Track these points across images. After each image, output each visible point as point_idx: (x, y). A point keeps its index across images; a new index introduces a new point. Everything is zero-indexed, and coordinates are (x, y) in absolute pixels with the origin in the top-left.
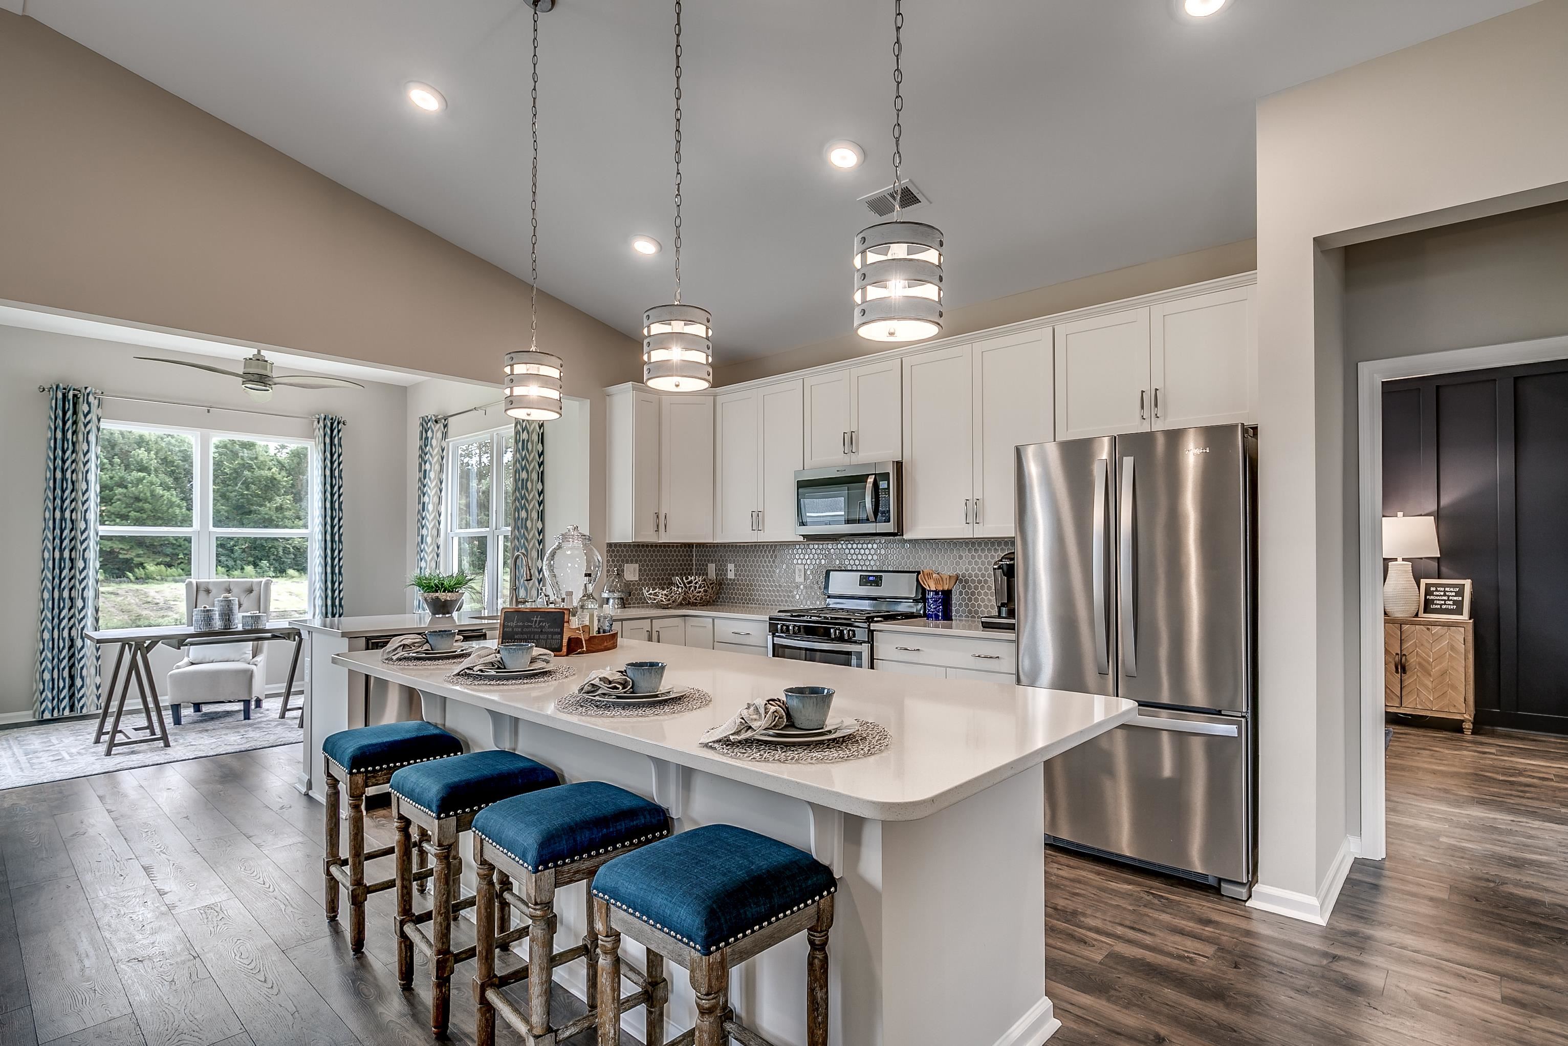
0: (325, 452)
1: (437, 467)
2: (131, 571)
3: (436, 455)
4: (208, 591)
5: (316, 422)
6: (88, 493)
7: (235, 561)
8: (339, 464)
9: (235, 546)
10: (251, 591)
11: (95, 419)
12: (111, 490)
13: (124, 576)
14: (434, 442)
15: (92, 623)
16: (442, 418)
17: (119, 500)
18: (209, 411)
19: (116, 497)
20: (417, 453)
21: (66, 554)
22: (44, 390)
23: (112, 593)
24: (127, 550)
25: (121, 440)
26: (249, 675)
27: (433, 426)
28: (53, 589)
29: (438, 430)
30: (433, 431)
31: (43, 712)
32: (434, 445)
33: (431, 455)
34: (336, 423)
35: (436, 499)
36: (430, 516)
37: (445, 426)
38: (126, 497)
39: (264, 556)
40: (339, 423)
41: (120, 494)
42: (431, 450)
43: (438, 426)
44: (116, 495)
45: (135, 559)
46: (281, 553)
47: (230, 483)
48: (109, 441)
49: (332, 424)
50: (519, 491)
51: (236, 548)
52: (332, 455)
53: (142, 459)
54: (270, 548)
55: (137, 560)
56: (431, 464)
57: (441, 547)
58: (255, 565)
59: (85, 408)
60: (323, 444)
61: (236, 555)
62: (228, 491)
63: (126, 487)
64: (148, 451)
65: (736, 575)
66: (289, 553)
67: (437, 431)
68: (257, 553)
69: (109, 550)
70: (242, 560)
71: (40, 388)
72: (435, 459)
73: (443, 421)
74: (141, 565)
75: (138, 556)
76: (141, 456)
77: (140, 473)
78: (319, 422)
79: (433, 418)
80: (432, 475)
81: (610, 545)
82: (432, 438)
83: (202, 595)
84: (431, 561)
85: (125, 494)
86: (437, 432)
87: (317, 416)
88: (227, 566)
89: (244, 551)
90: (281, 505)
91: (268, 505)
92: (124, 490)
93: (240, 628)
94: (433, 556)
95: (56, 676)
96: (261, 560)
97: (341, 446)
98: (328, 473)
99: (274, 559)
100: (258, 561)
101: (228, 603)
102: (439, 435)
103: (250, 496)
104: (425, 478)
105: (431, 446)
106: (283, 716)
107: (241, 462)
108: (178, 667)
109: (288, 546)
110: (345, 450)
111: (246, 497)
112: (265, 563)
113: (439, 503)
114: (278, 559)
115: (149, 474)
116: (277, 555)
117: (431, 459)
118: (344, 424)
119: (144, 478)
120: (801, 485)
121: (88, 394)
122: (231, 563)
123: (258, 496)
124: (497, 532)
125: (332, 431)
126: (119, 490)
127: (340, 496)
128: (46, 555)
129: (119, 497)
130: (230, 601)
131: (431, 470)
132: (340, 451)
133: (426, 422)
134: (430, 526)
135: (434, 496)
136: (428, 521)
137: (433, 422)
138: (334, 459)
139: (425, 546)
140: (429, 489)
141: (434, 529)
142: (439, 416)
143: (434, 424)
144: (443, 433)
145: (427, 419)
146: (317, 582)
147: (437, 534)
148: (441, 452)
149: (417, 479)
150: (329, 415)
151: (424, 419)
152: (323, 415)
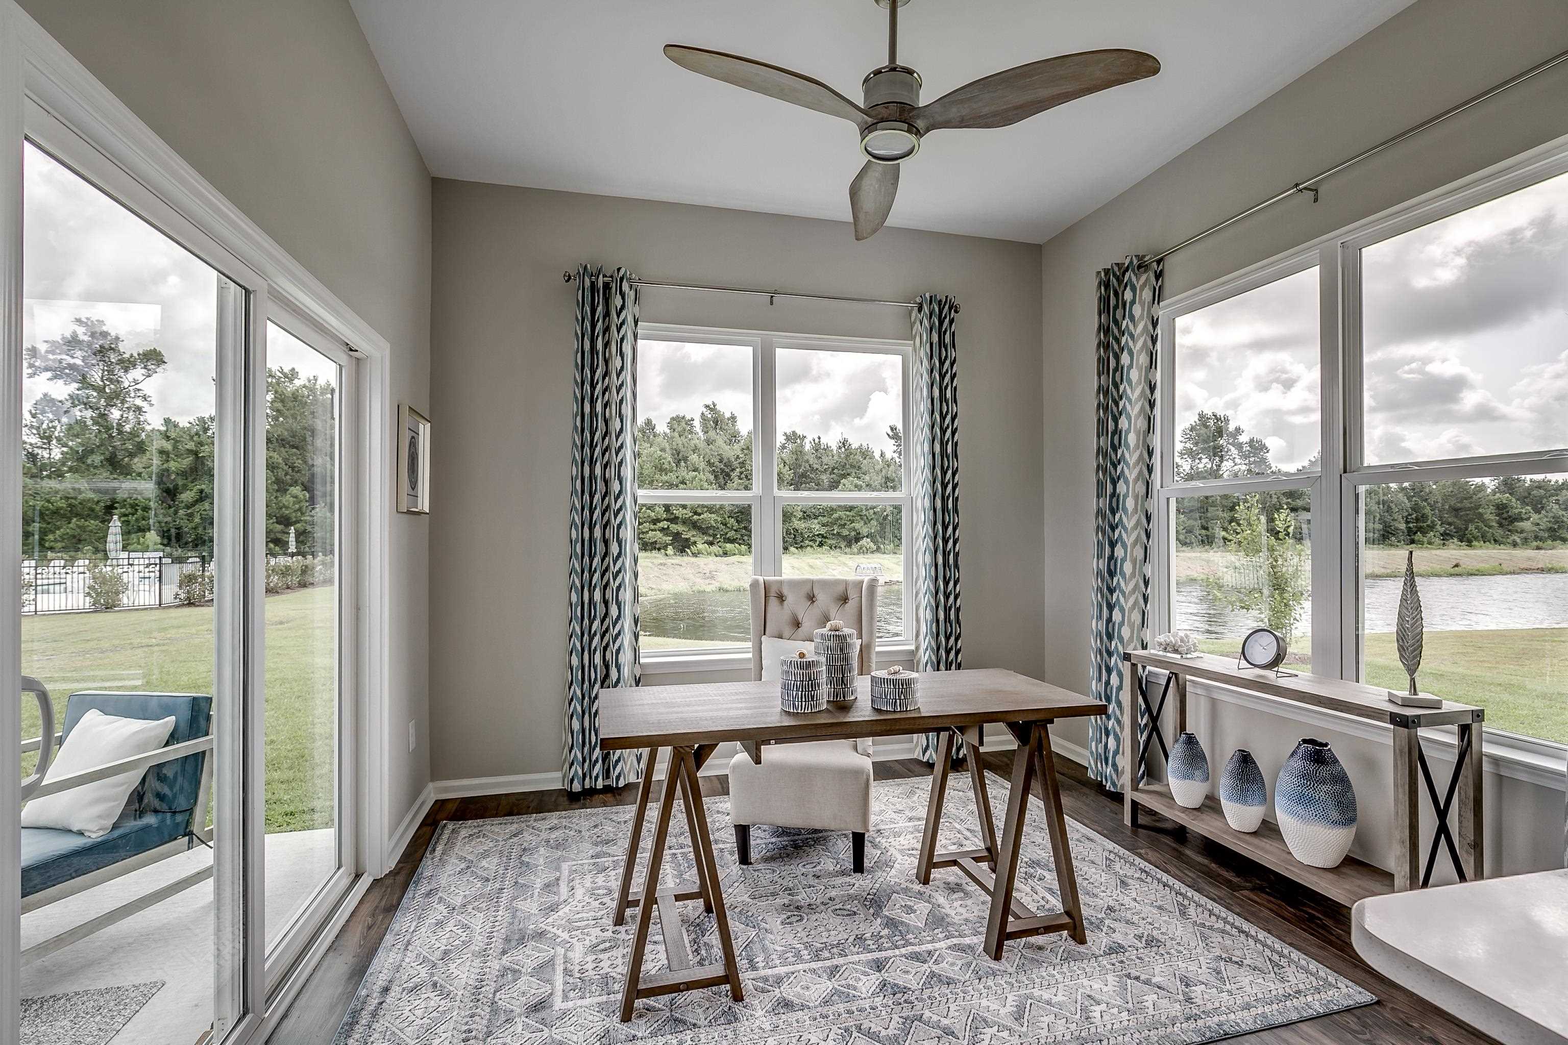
0: (931, 358)
1: (1143, 359)
3: (1142, 334)
4: (781, 598)
5: (915, 311)
6: (623, 435)
8: (952, 379)
10: (844, 599)
11: (630, 319)
14: (1137, 310)
15: (630, 642)
16: (1152, 261)
18: (773, 298)
20: (1094, 339)
21: (598, 532)
22: (570, 278)
27: (1134, 279)
28: (583, 588)
29: (1144, 285)
30: (1134, 289)
31: (572, 781)
32: (1137, 317)
33: (1132, 337)
35: (1141, 424)
36: (1131, 456)
37: (1159, 275)
40: (951, 308)
42: (1131, 327)
43: (1143, 278)
49: (941, 310)
52: (941, 363)
56: (1131, 354)
57: (1154, 518)
59: (618, 302)
60: (928, 345)
67: (1143, 288)
71: (565, 275)
72: (1140, 344)
73: (1154, 265)
78: (920, 309)
79: (1135, 261)
80: (1134, 375)
82: (1133, 302)
83: (773, 603)
84: (1135, 545)
86: (1142, 290)
87: (919, 299)
94: (1138, 536)
95: (587, 724)
97: (954, 346)
98: (936, 392)
102: (1147, 294)
104: (1117, 384)
105: (1132, 318)
106: (925, 878)
113: (1150, 428)
117: (1130, 344)
118: (956, 312)
121: (622, 279)
125: (941, 323)
128: (574, 536)
130: (845, 637)
131: (1130, 366)
132: (954, 356)
133: (1114, 275)
134: (1131, 475)
135: (1137, 417)
136: (1128, 465)
137: (1133, 271)
138: (944, 370)
139: (1123, 516)
140: (1127, 404)
141: (1140, 483)
142: (1144, 256)
143: (1136, 275)
144: (1155, 289)
145: (1116, 269)
146: (921, 581)
147: (1144, 491)
148: (1151, 327)
149: (1096, 387)
150: (936, 296)
151: (1107, 271)
152: (928, 295)
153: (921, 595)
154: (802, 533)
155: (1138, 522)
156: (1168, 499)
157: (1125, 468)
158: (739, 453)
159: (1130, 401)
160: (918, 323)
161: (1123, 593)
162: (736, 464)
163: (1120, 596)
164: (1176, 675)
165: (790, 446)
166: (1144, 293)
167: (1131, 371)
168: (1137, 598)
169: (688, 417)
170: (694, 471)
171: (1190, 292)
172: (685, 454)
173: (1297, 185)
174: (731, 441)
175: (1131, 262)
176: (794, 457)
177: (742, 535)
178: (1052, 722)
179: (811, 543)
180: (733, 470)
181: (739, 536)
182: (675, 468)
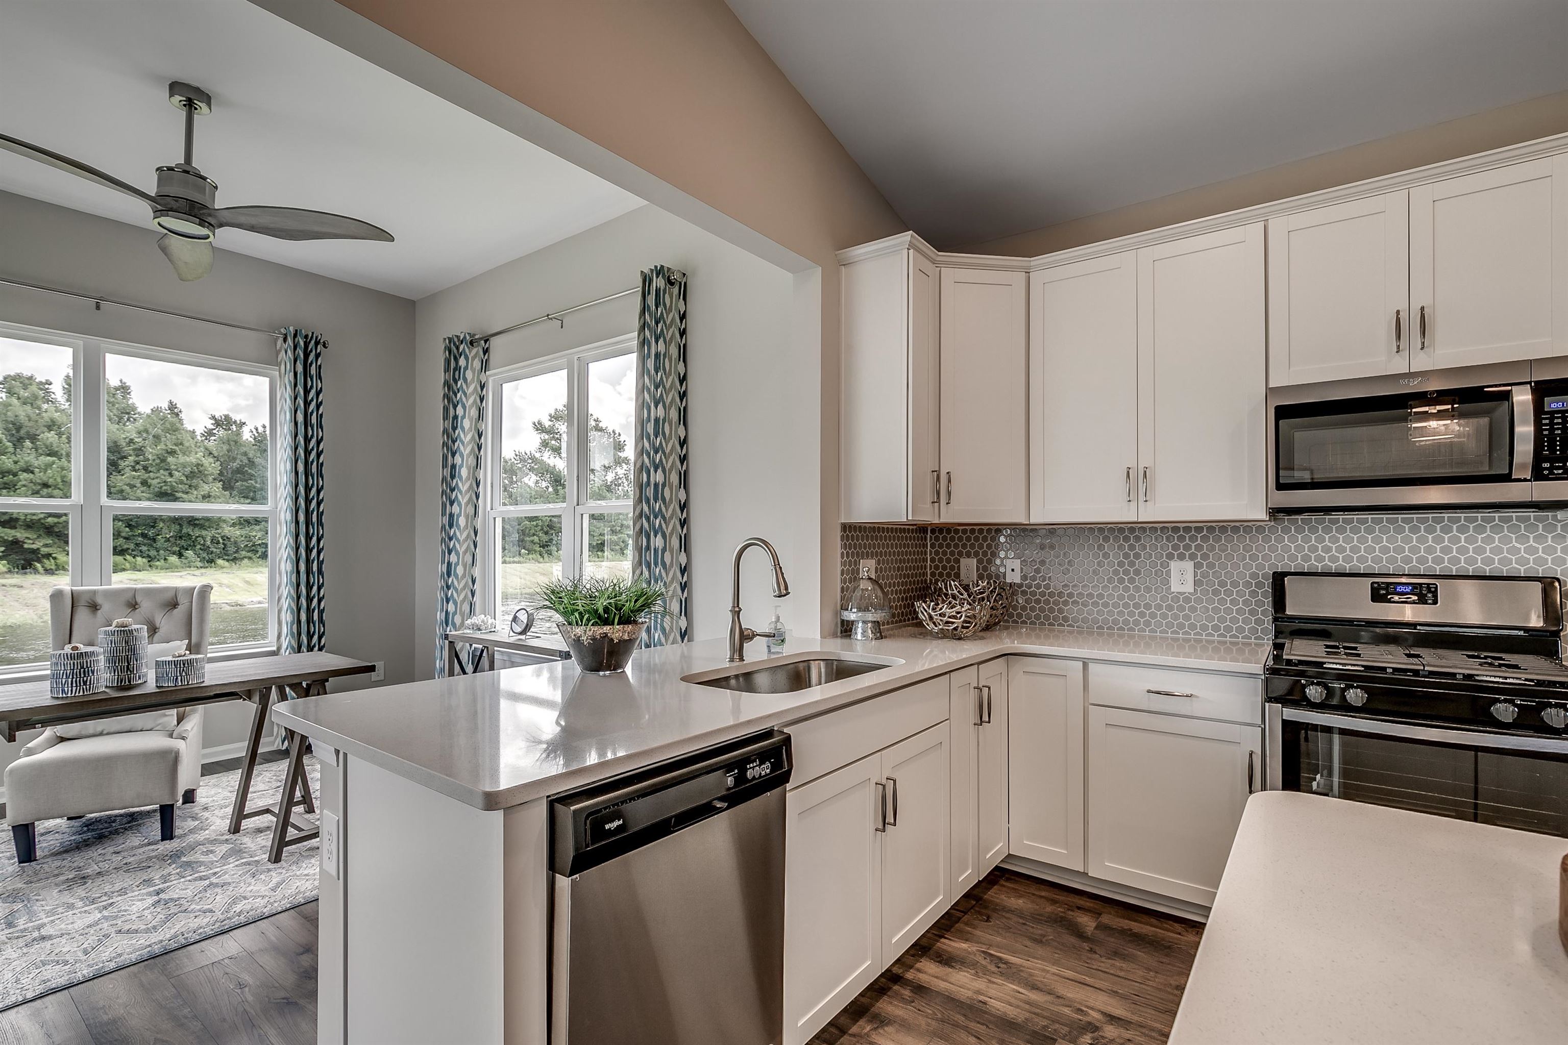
0: (296, 385)
1: (474, 412)
2: (39, 561)
3: (473, 393)
4: (94, 607)
5: (280, 341)
7: (158, 551)
8: (318, 407)
9: (158, 535)
10: (173, 605)
12: (15, 475)
13: (30, 565)
14: (469, 375)
16: (481, 339)
17: (24, 486)
18: (98, 307)
19: (20, 483)
20: (440, 392)
23: (15, 586)
24: (34, 540)
25: (27, 423)
26: (172, 760)
27: (466, 350)
29: (475, 356)
30: (467, 358)
32: (469, 379)
33: (465, 394)
34: (313, 342)
35: (472, 461)
36: (464, 485)
37: (486, 351)
38: (32, 482)
39: (190, 545)
40: (317, 343)
41: (26, 480)
42: (464, 387)
43: (474, 351)
44: (20, 481)
45: (42, 549)
46: (209, 543)
47: (152, 470)
48: (14, 424)
49: (306, 345)
50: (649, 439)
51: (159, 537)
52: (307, 392)
53: (51, 443)
54: (197, 537)
55: (44, 550)
56: (464, 407)
57: (482, 533)
58: (180, 555)
60: (292, 374)
61: (159, 544)
62: (149, 477)
63: (32, 472)
64: (60, 434)
65: (1024, 577)
66: (218, 543)
67: (474, 358)
68: (183, 543)
69: (10, 539)
70: (166, 549)
72: (471, 400)
73: (483, 342)
74: (48, 556)
75: (46, 545)
76: (51, 440)
77: (49, 458)
78: (285, 340)
79: (468, 337)
80: (467, 423)
81: (845, 527)
82: (466, 368)
83: (83, 615)
84: (465, 552)
85: (31, 480)
86: (473, 360)
87: (283, 330)
88: (149, 556)
89: (168, 540)
90: (209, 492)
91: (195, 492)
92: (31, 476)
93: (151, 686)
94: (468, 546)
96: (187, 549)
97: (320, 378)
98: (300, 417)
99: (201, 549)
100: (182, 551)
101: (127, 636)
102: (477, 364)
103: (174, 484)
104: (454, 429)
105: (465, 380)
106: (235, 829)
107: (164, 447)
108: (30, 752)
109: (217, 536)
110: (327, 384)
111: (169, 484)
112: (189, 553)
113: (478, 465)
114: (205, 548)
115: (60, 459)
116: (204, 545)
117: (464, 399)
118: (324, 346)
119: (53, 463)
120: (1282, 413)
122: (153, 553)
123: (182, 482)
124: (580, 509)
125: (306, 356)
126: (24, 476)
127: (319, 455)
129: (24, 483)
130: (131, 632)
131: (464, 417)
132: (320, 386)
133: (455, 344)
134: (463, 500)
135: (468, 456)
136: (461, 492)
137: (466, 344)
138: (310, 398)
139: (457, 531)
140: (460, 445)
141: (470, 505)
142: (475, 335)
143: (469, 348)
144: (482, 361)
145: (456, 340)
146: (283, 586)
147: (474, 512)
148: (479, 389)
149: (442, 429)
150: (301, 331)
151: (450, 340)
152: (291, 329)
153: (283, 600)
154: (236, 543)
155: (468, 536)
156: (495, 518)
157: (458, 494)
158: (134, 435)
159: (463, 443)
160: (283, 352)
161: (456, 590)
162: (128, 450)
163: (454, 592)
164: (487, 647)
165: (221, 432)
166: (474, 362)
167: (464, 421)
168: (467, 592)
169: (40, 378)
170: (49, 455)
171: (507, 368)
172: (32, 431)
173: (548, 315)
174: (121, 418)
175: (465, 337)
176: (225, 447)
177: (137, 545)
178: (327, 681)
179: (249, 554)
180: (124, 458)
181: (132, 546)
182: (11, 450)
